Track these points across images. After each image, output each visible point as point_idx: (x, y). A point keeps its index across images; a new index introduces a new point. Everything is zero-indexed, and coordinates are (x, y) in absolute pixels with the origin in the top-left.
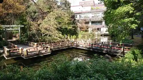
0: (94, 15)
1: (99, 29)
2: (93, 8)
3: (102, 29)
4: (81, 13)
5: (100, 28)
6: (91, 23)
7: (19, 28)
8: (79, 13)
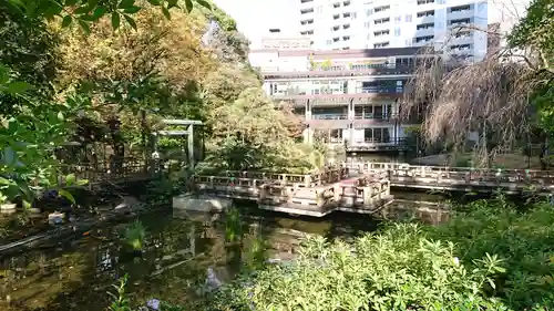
0: (319, 87)
1: (336, 134)
2: (315, 61)
3: (346, 134)
4: (278, 77)
5: (341, 130)
6: (310, 113)
7: (191, 128)
8: (272, 77)
